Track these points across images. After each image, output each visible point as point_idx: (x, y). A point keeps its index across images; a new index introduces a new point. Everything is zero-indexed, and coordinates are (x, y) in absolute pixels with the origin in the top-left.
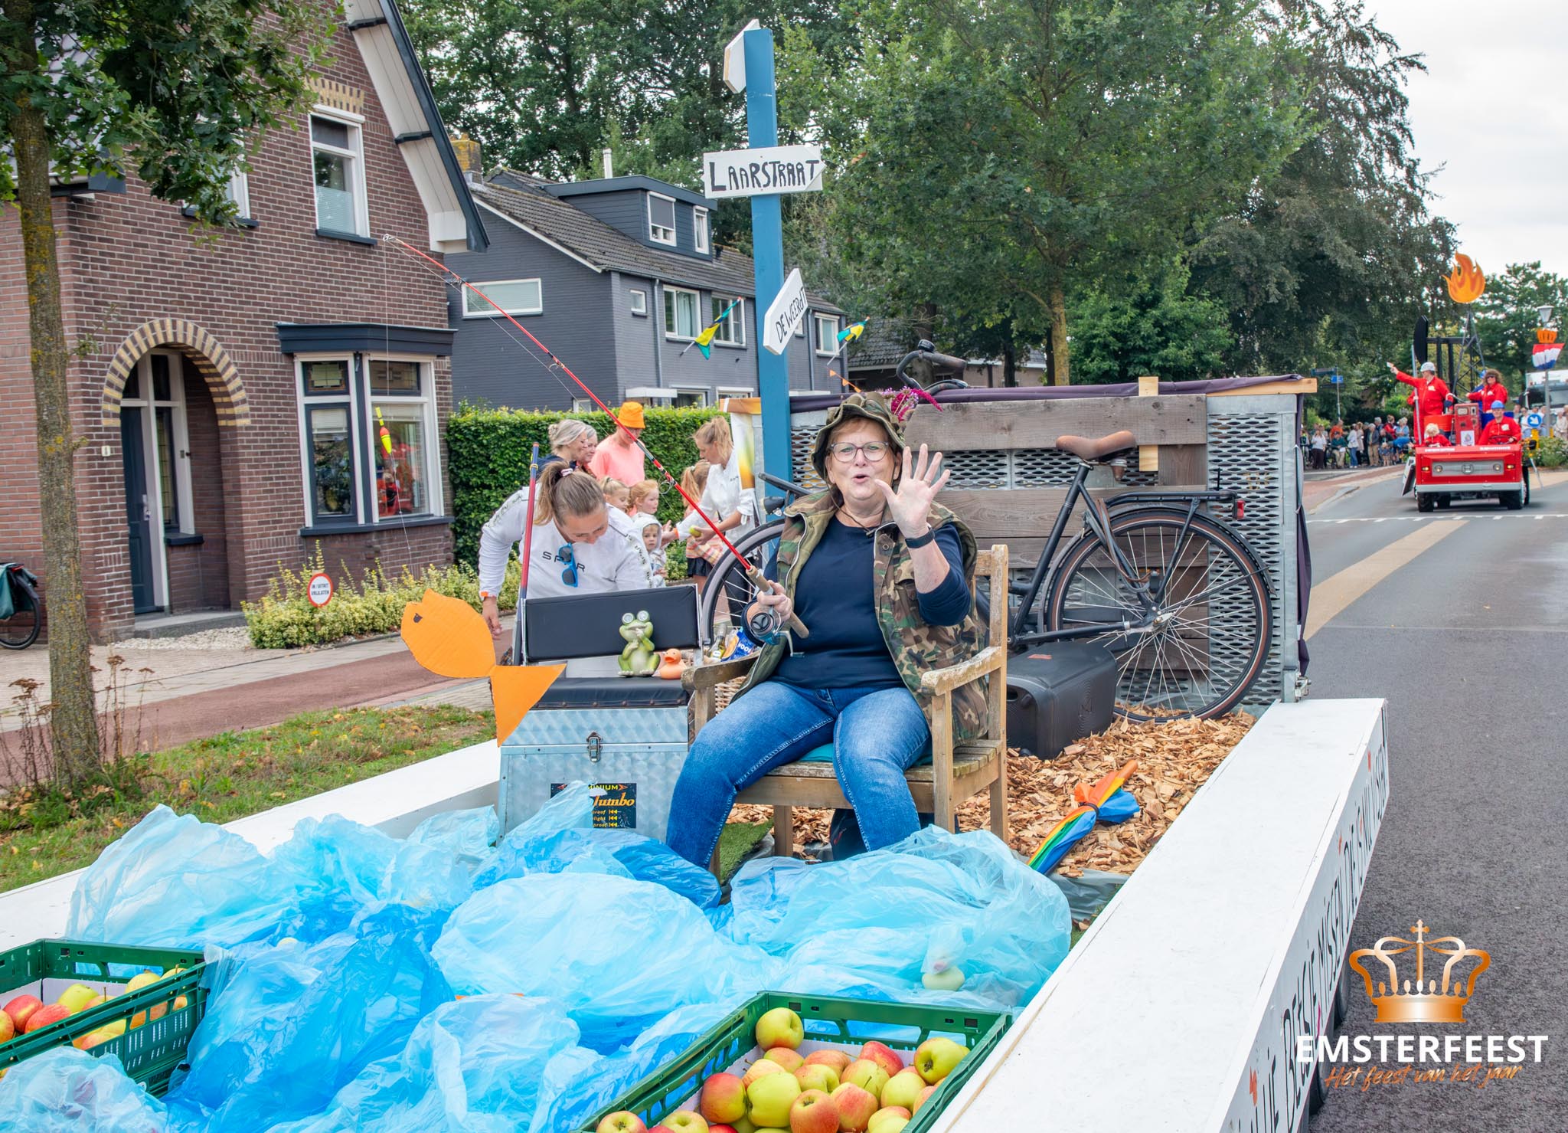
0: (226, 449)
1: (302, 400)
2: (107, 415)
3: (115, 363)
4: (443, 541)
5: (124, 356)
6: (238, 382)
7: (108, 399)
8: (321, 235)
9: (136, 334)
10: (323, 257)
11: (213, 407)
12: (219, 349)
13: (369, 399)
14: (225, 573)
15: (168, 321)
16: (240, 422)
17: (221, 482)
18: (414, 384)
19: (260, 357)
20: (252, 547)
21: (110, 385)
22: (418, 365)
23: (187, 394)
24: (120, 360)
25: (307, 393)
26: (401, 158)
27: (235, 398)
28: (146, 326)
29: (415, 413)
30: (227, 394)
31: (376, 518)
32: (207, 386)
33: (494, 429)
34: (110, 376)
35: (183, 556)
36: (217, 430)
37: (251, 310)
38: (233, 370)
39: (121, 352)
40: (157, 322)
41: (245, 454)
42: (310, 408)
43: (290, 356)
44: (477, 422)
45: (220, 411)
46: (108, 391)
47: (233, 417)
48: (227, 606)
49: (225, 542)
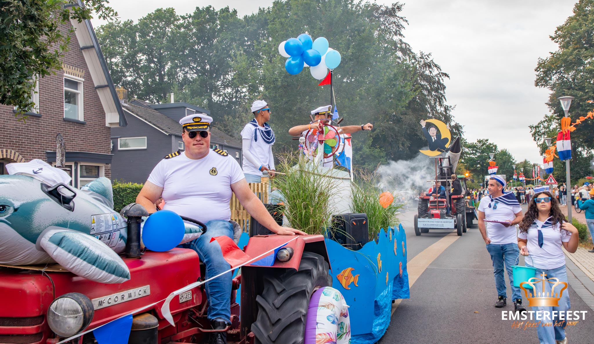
8: (65, 120)
10: (65, 128)
12: (23, 160)
13: (79, 179)
15: (5, 150)
18: (97, 174)
22: (98, 167)
26: (97, 94)
33: (126, 190)
37: (37, 146)
40: (0, 150)
43: (51, 163)
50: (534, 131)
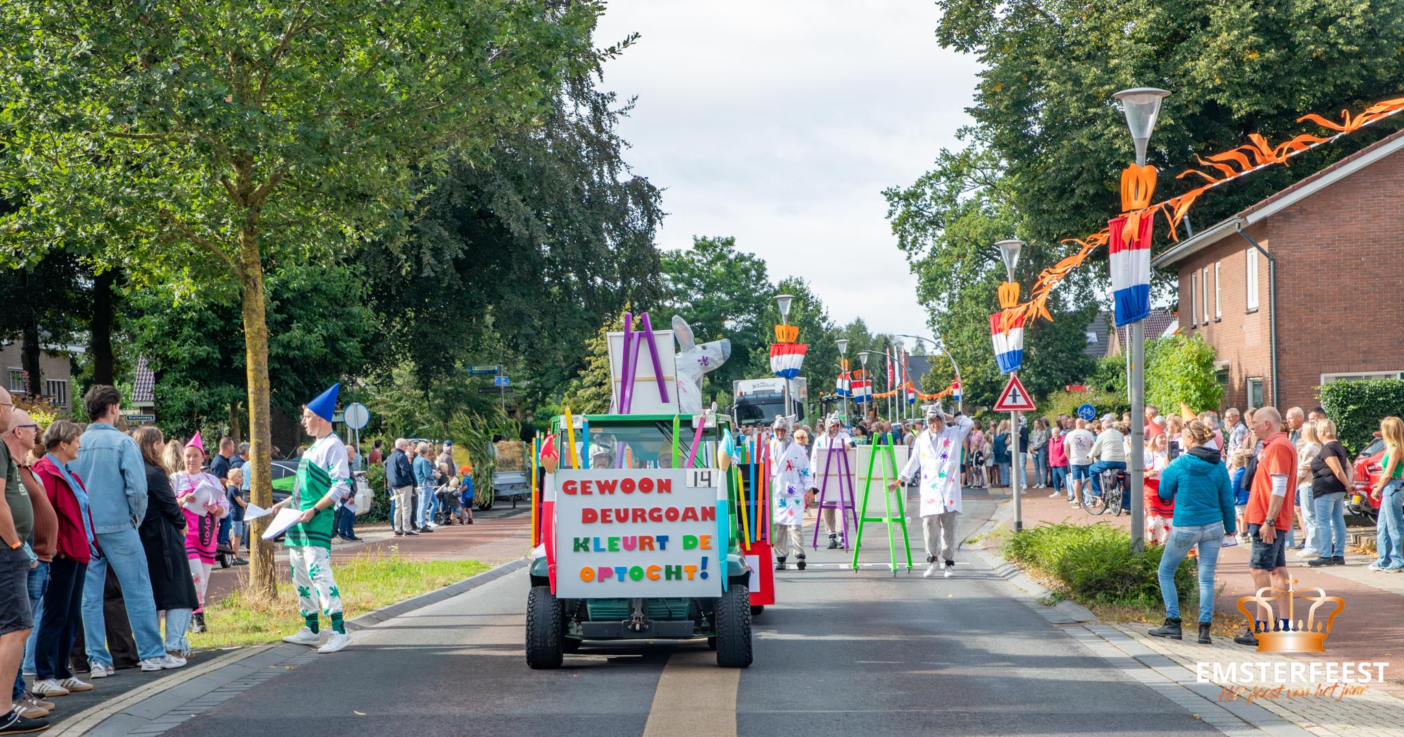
50: (900, 210)
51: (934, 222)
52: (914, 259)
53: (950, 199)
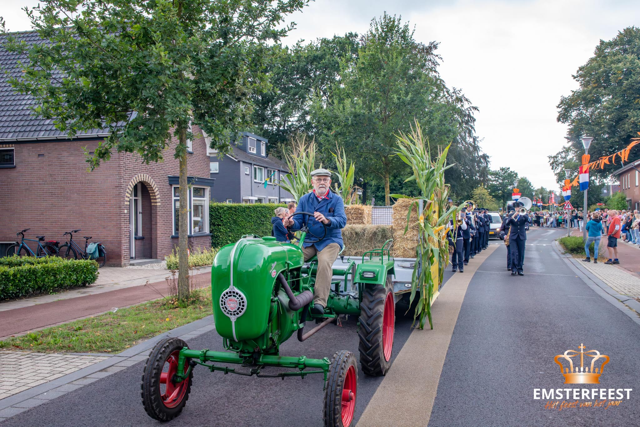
0: (153, 212)
1: (174, 198)
2: (126, 201)
3: (129, 186)
4: (209, 241)
5: (131, 184)
6: (158, 192)
7: (127, 197)
9: (134, 178)
11: (150, 199)
12: (154, 183)
13: (193, 198)
14: (151, 248)
15: (142, 175)
16: (158, 204)
17: (151, 221)
18: (203, 194)
19: (163, 185)
20: (159, 240)
21: (128, 192)
22: (204, 189)
23: (142, 195)
24: (130, 185)
25: (175, 196)
27: (157, 197)
28: (137, 176)
29: (203, 203)
30: (155, 196)
31: (193, 233)
32: (149, 193)
33: (223, 208)
34: (128, 190)
35: (139, 242)
36: (151, 206)
37: (162, 172)
38: (157, 189)
39: (130, 183)
40: (139, 175)
41: (159, 213)
42: (175, 200)
43: (171, 185)
44: (218, 206)
45: (152, 201)
46: (127, 195)
47: (156, 203)
48: (151, 257)
49: (151, 238)
50: (552, 161)
51: (561, 163)
52: (556, 172)
53: (565, 158)
